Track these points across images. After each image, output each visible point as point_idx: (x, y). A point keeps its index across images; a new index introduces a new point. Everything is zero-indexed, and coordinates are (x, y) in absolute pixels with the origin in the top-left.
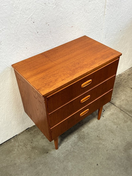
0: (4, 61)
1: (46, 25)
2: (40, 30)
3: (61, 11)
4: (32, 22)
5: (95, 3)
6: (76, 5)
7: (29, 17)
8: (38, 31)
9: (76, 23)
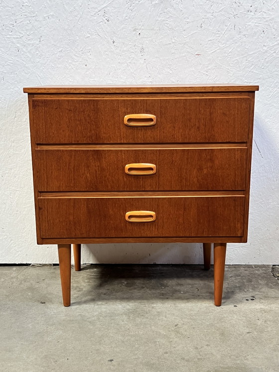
0: (39, 74)
1: (134, 32)
2: (120, 40)
3: (170, 15)
4: (105, 19)
5: (264, 18)
6: (212, 12)
7: (99, 9)
8: (114, 39)
9: (208, 49)
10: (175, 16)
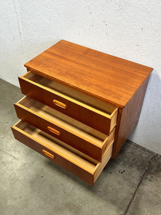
2: (96, 25)
3: (125, 18)
4: (89, 12)
7: (87, 5)
8: (93, 24)
9: (144, 44)
10: (127, 19)
